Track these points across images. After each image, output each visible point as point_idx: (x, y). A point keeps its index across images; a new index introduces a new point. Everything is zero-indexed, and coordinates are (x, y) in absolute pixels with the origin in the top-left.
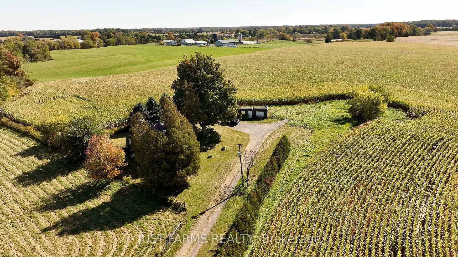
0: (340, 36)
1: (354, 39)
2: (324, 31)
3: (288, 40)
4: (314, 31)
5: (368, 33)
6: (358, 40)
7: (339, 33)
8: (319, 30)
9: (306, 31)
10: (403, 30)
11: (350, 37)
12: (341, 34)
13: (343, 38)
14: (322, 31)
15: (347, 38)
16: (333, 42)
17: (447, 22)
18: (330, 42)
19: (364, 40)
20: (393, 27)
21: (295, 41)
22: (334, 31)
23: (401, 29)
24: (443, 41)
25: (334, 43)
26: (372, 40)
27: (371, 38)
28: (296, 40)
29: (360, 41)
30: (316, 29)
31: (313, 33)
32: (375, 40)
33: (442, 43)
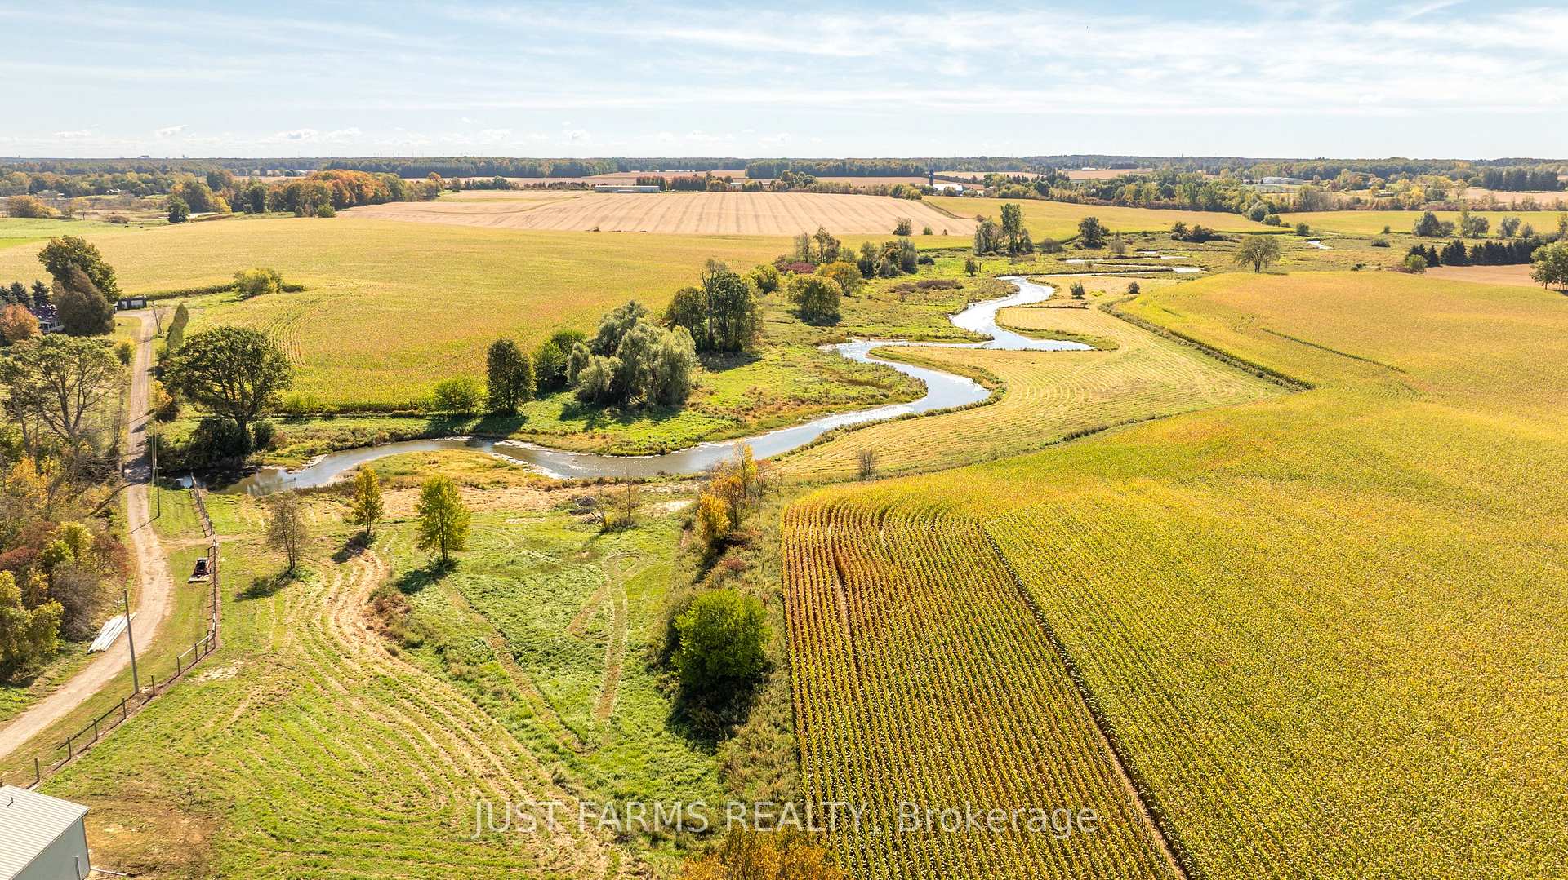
0: (207, 203)
1: (249, 212)
2: (151, 188)
3: (45, 217)
4: (115, 188)
5: (282, 197)
6: (259, 215)
7: (204, 196)
8: (134, 185)
9: (85, 185)
10: (366, 189)
11: (236, 207)
12: (211, 199)
13: (218, 210)
14: (143, 185)
15: (228, 209)
16: (193, 220)
17: (496, 164)
18: (184, 220)
19: (274, 215)
20: (337, 183)
21: (70, 219)
22: (189, 191)
23: (360, 187)
24: (445, 215)
25: (195, 223)
26: (293, 214)
27: (291, 210)
28: (74, 216)
29: (263, 218)
30: (119, 179)
31: (114, 194)
32: (299, 215)
33: (442, 219)
